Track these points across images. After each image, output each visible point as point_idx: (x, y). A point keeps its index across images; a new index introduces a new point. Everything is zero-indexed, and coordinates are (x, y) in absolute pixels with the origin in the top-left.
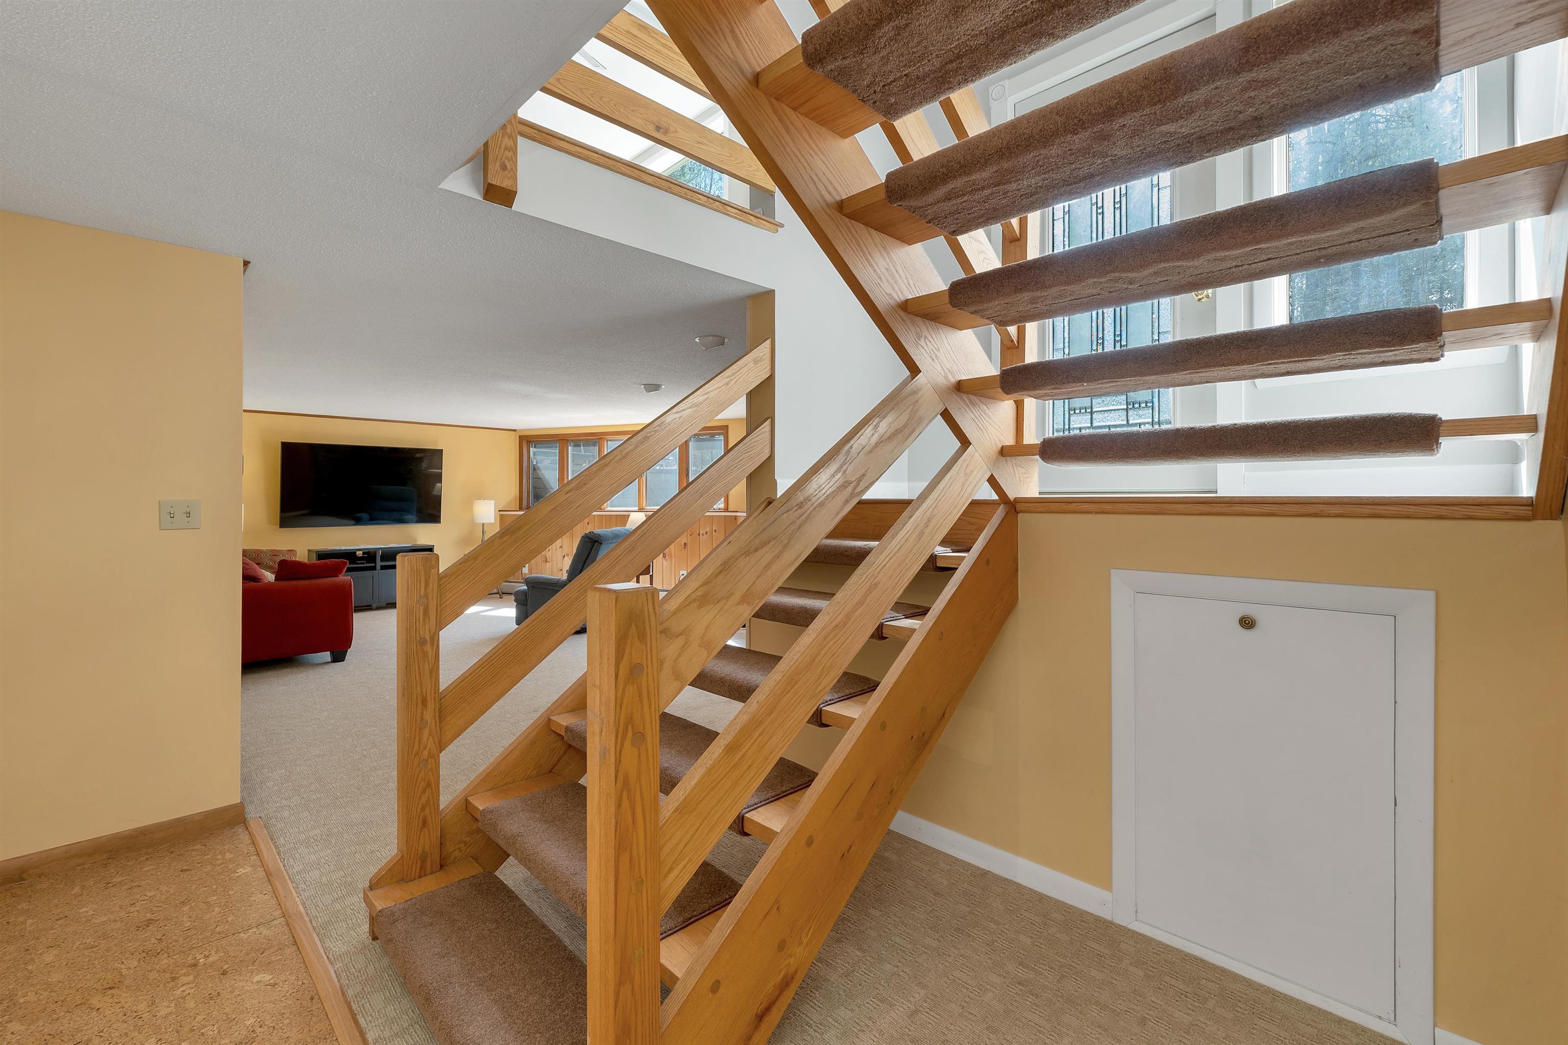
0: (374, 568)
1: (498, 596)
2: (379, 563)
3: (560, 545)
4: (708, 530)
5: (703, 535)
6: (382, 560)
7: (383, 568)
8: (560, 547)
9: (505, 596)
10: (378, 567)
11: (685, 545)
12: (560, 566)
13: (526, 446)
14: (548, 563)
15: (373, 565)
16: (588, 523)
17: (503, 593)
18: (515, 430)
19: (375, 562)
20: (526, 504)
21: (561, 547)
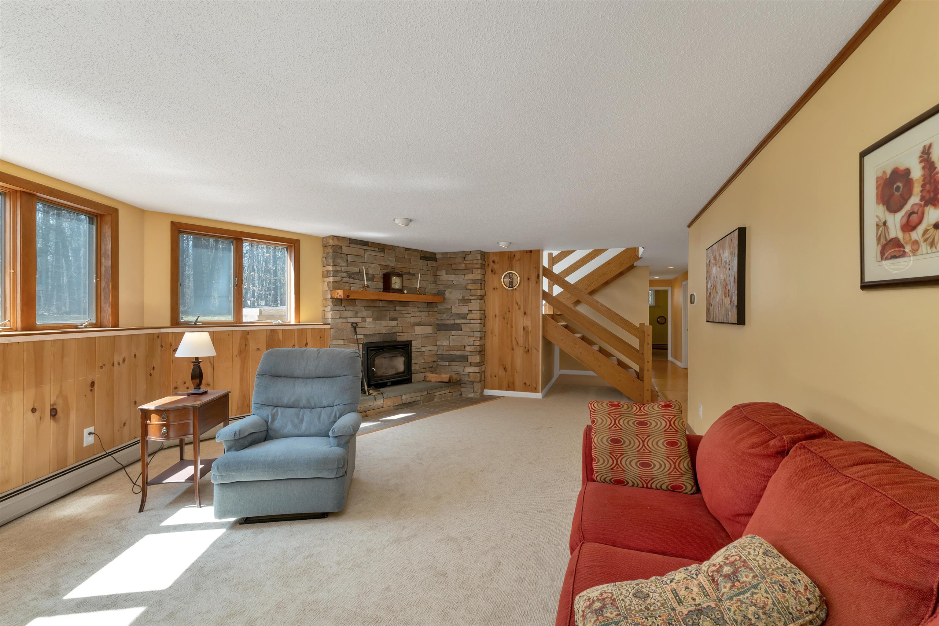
5: (119, 364)
11: (93, 384)
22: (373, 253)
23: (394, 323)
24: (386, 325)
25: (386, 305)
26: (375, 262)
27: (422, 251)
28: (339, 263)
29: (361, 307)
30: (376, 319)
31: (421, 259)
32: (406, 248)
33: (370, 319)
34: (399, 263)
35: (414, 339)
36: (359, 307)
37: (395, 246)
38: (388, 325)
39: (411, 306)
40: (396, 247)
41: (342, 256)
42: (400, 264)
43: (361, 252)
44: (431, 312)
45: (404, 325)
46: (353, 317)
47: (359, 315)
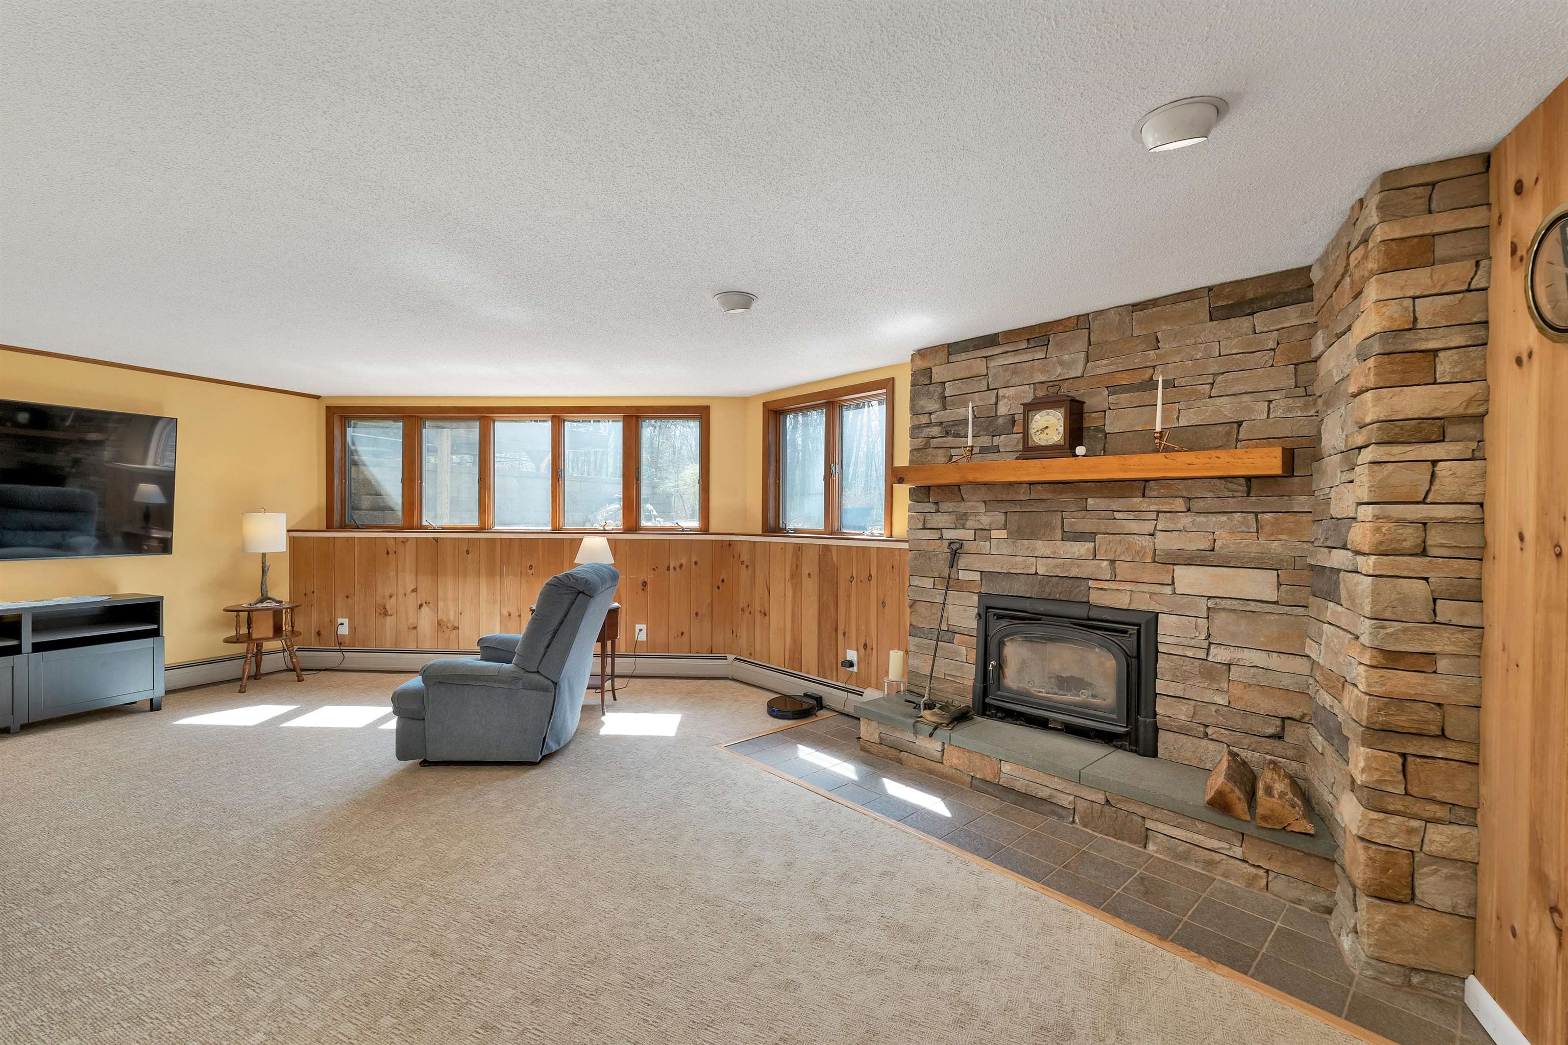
0: (17, 650)
1: (293, 676)
2: (28, 638)
3: (413, 587)
4: (683, 561)
5: (675, 569)
6: (36, 630)
7: (38, 648)
8: (413, 591)
9: (305, 675)
10: (27, 646)
11: (645, 584)
12: (412, 620)
13: (339, 424)
14: (388, 618)
15: (14, 643)
16: (468, 552)
17: (303, 670)
18: (318, 397)
19: (18, 636)
20: (339, 520)
21: (415, 590)
22: (1011, 359)
23: (1081, 549)
24: (1048, 552)
25: (1050, 496)
26: (1016, 380)
27: (1210, 289)
28: (923, 407)
29: (975, 504)
30: (1017, 534)
31: (1211, 320)
32: (1133, 305)
33: (1003, 534)
34: (1104, 362)
35: (1166, 610)
36: (973, 504)
37: (1088, 314)
38: (1054, 553)
39: (1155, 493)
40: (1091, 316)
41: (928, 390)
42: (1105, 365)
43: (979, 367)
44: (1267, 516)
45: (1123, 558)
46: (952, 526)
47: (969, 524)
